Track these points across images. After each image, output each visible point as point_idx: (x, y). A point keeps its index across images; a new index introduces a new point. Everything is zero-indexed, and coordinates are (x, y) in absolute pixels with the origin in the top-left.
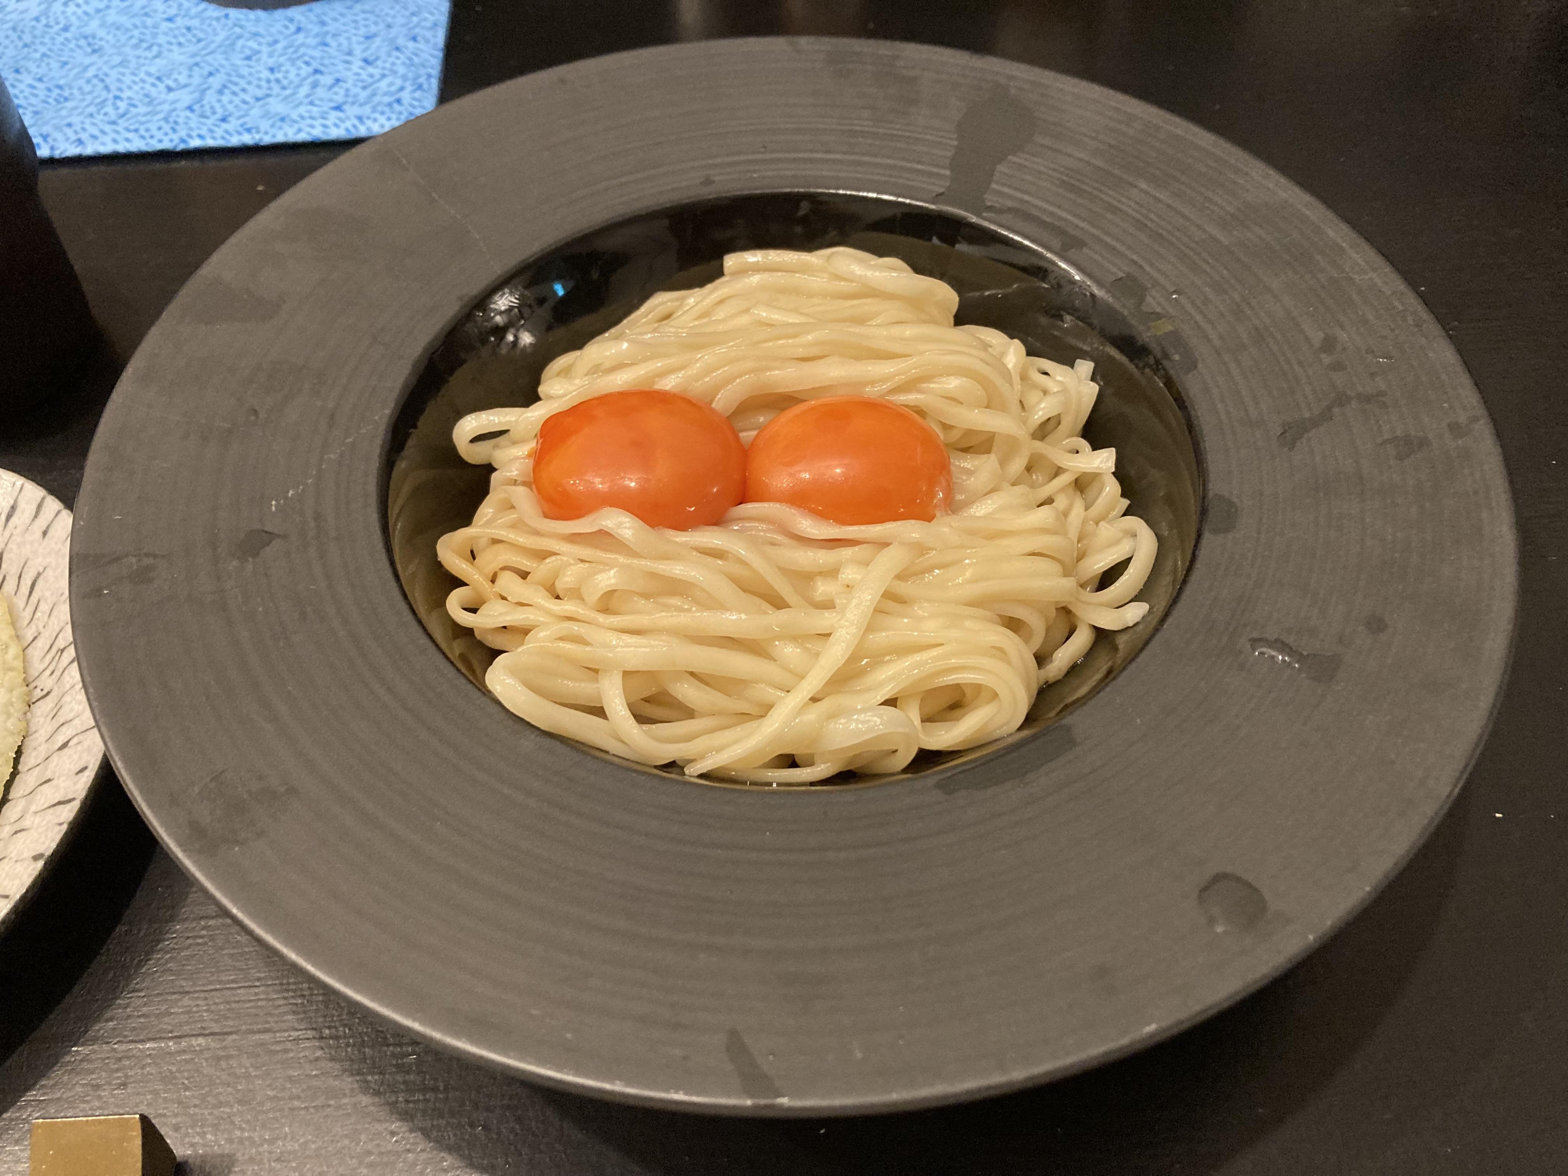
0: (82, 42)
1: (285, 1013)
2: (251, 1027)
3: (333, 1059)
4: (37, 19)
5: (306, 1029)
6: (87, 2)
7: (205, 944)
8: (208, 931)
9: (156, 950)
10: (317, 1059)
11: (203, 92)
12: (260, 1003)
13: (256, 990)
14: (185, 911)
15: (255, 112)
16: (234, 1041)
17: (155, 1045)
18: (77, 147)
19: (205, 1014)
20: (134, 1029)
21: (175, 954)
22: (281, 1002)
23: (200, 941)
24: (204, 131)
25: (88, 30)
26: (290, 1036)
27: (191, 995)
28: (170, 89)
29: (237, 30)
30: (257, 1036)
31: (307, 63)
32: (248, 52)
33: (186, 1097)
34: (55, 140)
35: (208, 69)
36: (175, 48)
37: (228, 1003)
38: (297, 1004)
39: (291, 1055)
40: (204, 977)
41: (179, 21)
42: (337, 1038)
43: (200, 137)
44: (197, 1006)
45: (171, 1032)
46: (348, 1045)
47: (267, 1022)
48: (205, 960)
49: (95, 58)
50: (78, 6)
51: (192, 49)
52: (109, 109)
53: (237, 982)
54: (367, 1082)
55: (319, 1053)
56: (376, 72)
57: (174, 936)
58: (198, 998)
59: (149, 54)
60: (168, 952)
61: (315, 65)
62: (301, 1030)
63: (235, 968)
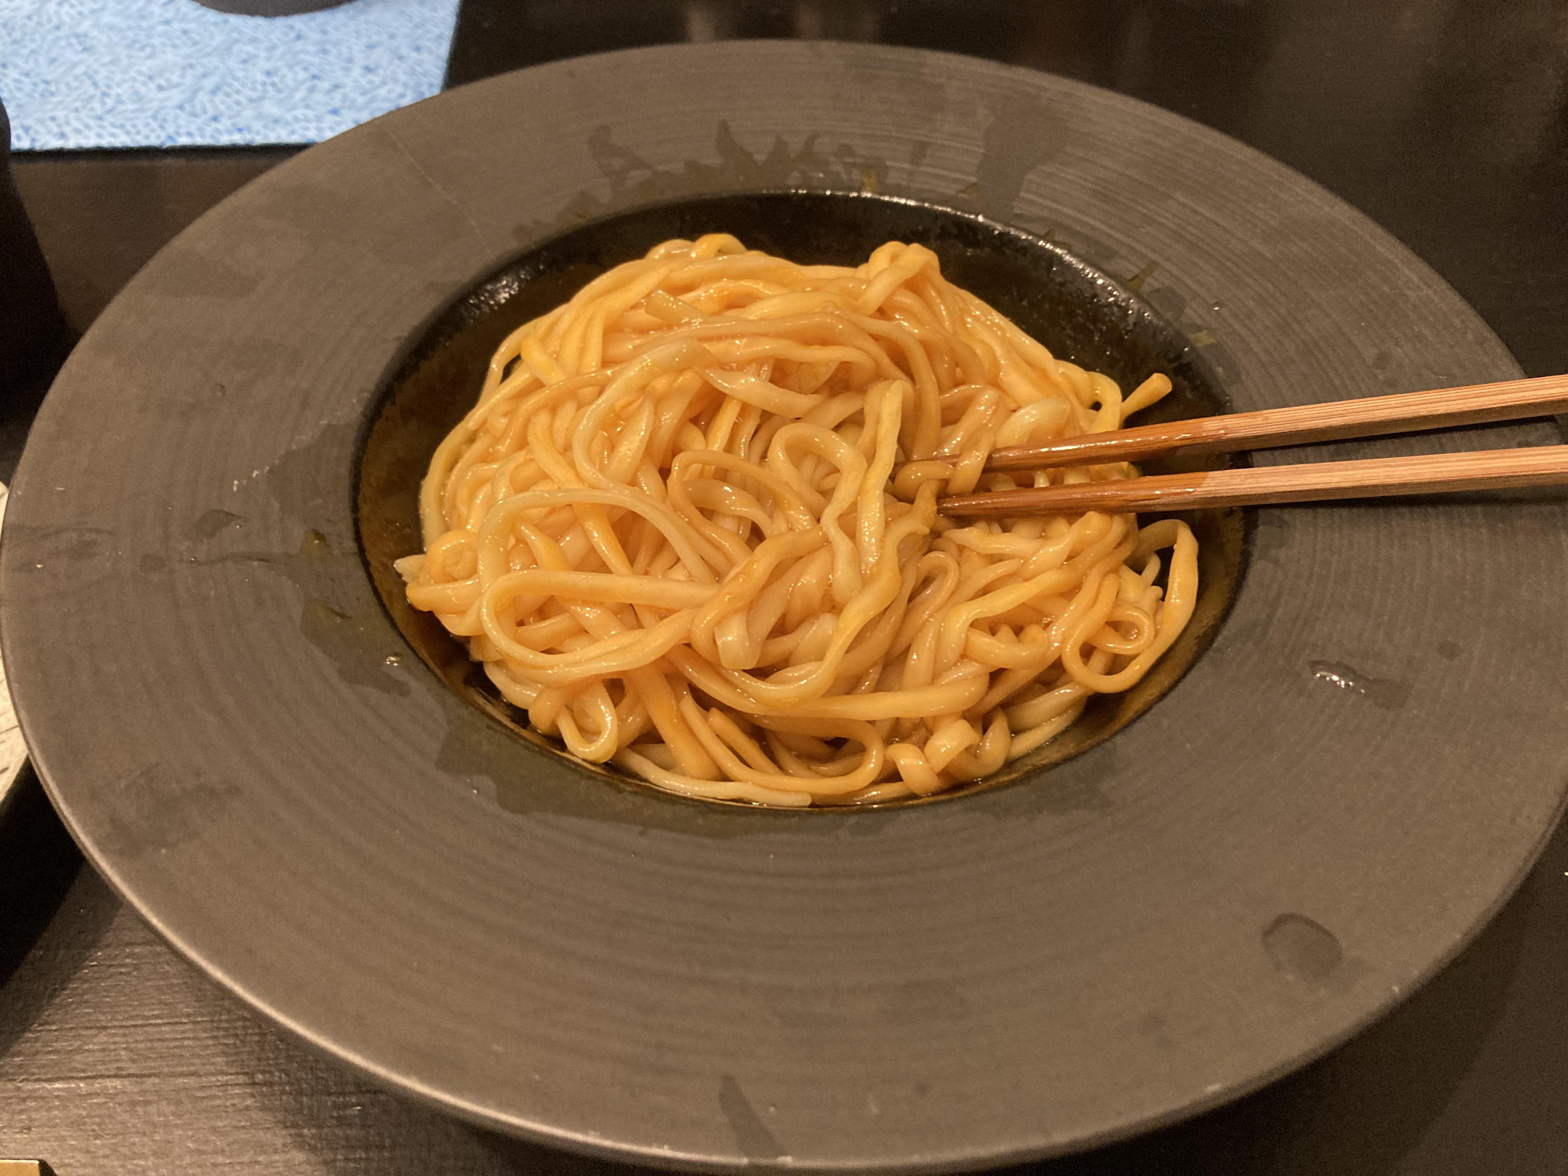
0: (74, 41)
1: (214, 1055)
2: (174, 1070)
3: (264, 1109)
4: (29, 17)
5: (237, 1073)
6: (82, 4)
7: (129, 973)
8: (133, 959)
9: (73, 980)
10: (247, 1108)
11: (195, 93)
12: (186, 1043)
13: (181, 1028)
14: (109, 937)
15: (249, 113)
16: (154, 1085)
17: (66, 1086)
18: (59, 139)
19: (122, 1053)
20: (44, 1066)
21: (94, 984)
22: (210, 1042)
23: (123, 970)
24: (193, 129)
25: (80, 30)
26: (219, 1081)
27: (109, 1031)
28: (161, 88)
29: (235, 35)
30: (180, 1080)
31: (305, 69)
32: (244, 56)
33: (96, 1146)
34: (37, 132)
35: (200, 70)
36: (169, 49)
37: (151, 1041)
38: (227, 1045)
39: (218, 1102)
40: (125, 1012)
41: (176, 26)
42: (271, 1084)
43: (189, 134)
44: (115, 1043)
45: (83, 1071)
46: (283, 1093)
47: (193, 1065)
48: (127, 991)
49: (85, 56)
50: (72, 6)
51: (185, 50)
52: (97, 105)
53: (161, 1018)
54: (301, 1135)
55: (249, 1102)
56: (377, 79)
57: (95, 963)
58: (116, 1034)
59: (142, 54)
60: (86, 981)
61: (314, 70)
62: (231, 1074)
63: (161, 1002)
